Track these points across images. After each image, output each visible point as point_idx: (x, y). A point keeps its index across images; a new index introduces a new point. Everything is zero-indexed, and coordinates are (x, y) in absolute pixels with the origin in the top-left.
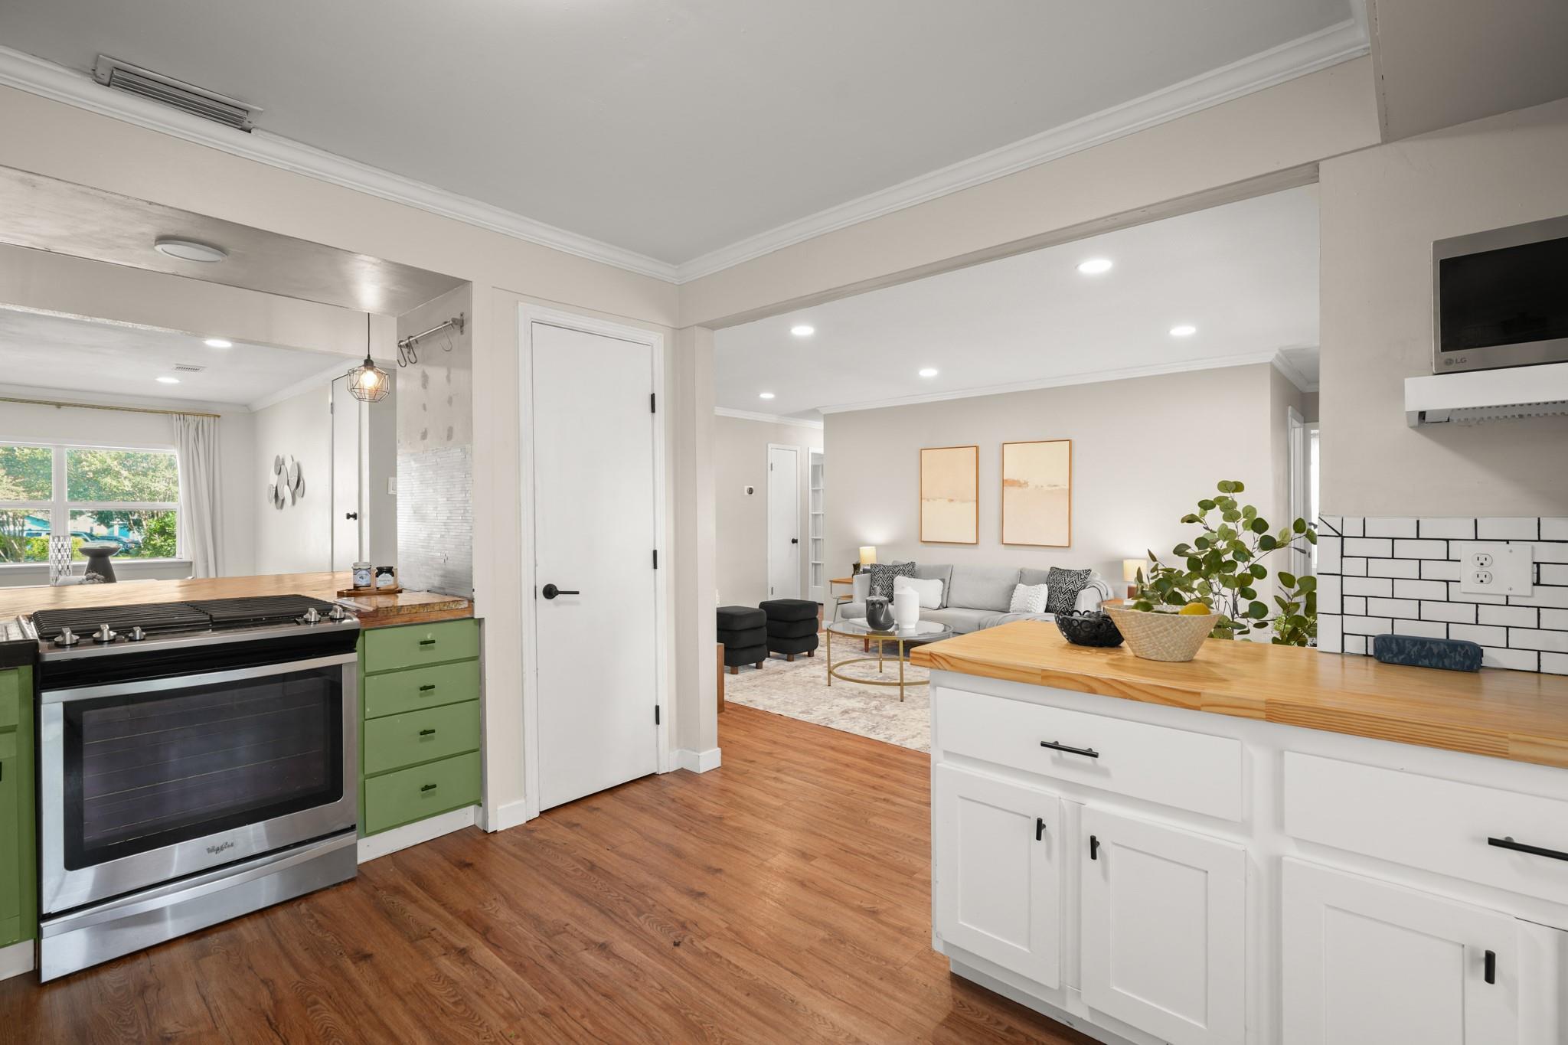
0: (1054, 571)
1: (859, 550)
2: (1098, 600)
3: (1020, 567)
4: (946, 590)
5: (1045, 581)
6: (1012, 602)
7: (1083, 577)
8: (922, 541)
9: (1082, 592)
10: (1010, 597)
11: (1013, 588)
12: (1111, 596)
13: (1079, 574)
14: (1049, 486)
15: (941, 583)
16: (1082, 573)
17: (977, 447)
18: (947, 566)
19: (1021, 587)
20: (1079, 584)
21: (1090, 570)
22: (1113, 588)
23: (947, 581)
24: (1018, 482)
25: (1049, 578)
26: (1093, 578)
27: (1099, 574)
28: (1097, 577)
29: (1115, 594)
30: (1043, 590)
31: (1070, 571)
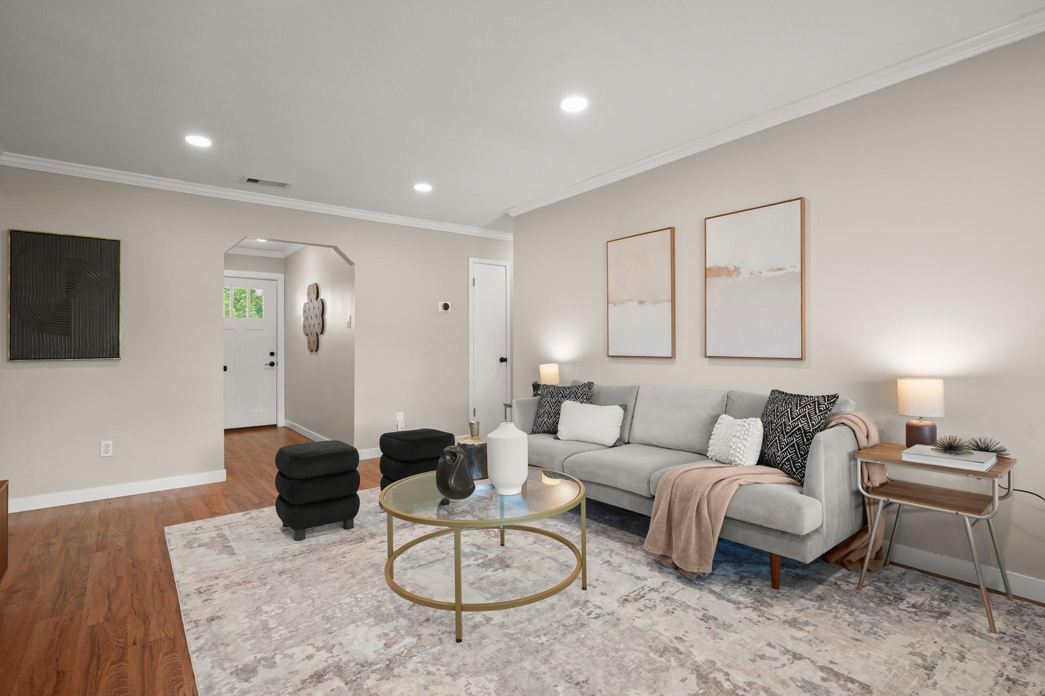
0: (777, 396)
1: (538, 369)
2: (851, 446)
3: (727, 388)
4: (629, 419)
5: (761, 411)
6: (711, 442)
7: (823, 407)
8: (609, 356)
9: (821, 436)
10: (709, 435)
11: (714, 420)
12: (875, 438)
13: (815, 402)
14: (771, 270)
15: (621, 411)
16: (822, 401)
17: (672, 230)
18: (633, 388)
19: (725, 419)
20: (816, 419)
21: (836, 397)
22: (877, 424)
23: (631, 408)
24: (727, 269)
25: (766, 407)
26: (842, 408)
27: (852, 402)
28: (849, 408)
29: (881, 434)
30: (755, 428)
31: (800, 397)
